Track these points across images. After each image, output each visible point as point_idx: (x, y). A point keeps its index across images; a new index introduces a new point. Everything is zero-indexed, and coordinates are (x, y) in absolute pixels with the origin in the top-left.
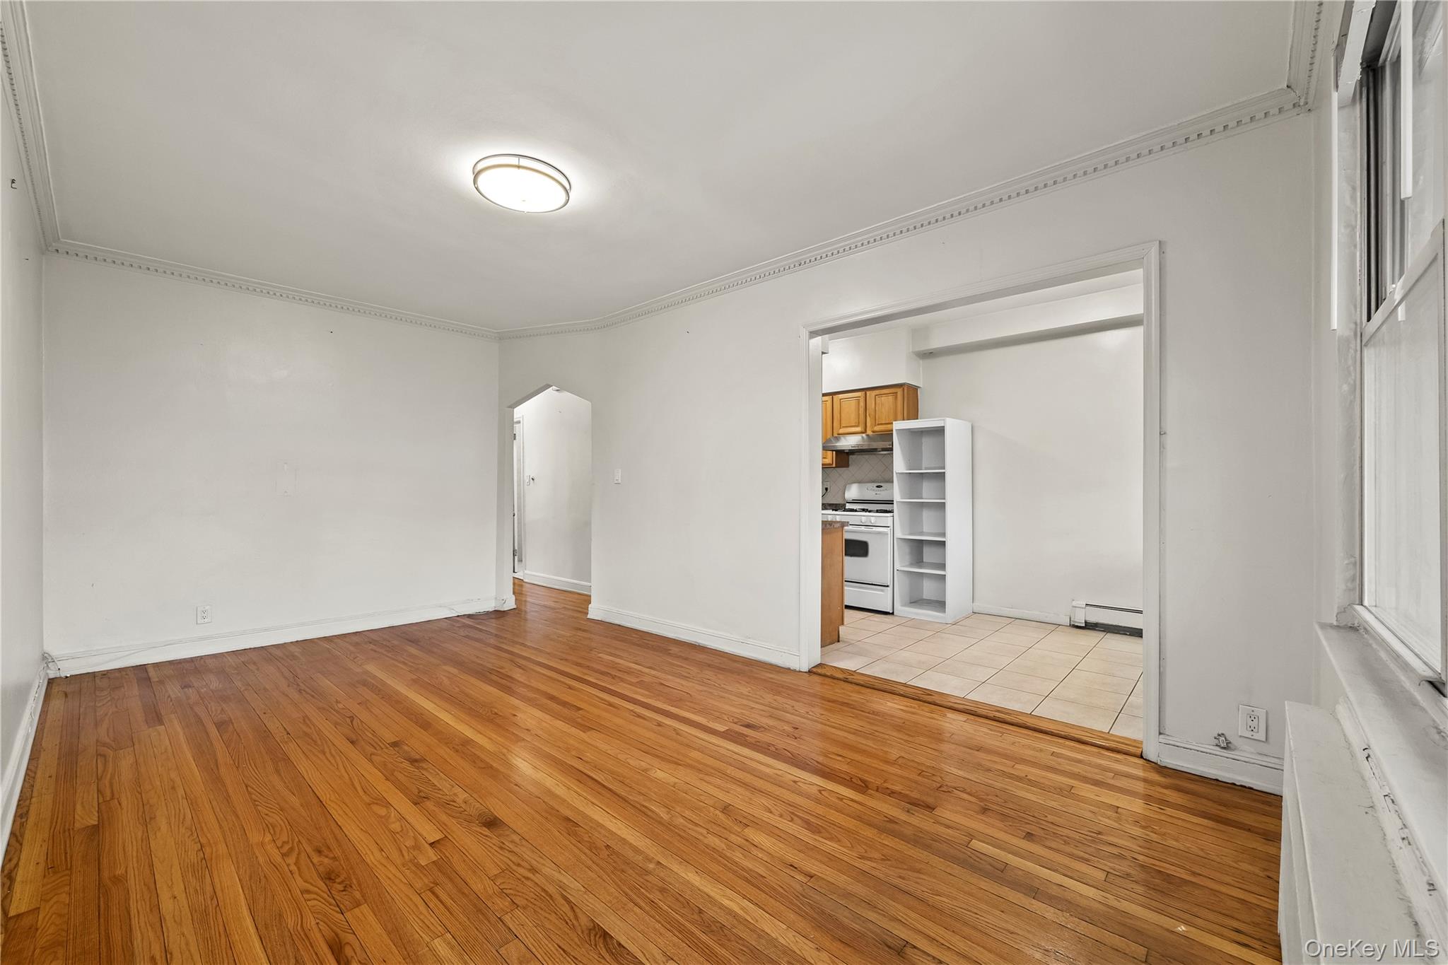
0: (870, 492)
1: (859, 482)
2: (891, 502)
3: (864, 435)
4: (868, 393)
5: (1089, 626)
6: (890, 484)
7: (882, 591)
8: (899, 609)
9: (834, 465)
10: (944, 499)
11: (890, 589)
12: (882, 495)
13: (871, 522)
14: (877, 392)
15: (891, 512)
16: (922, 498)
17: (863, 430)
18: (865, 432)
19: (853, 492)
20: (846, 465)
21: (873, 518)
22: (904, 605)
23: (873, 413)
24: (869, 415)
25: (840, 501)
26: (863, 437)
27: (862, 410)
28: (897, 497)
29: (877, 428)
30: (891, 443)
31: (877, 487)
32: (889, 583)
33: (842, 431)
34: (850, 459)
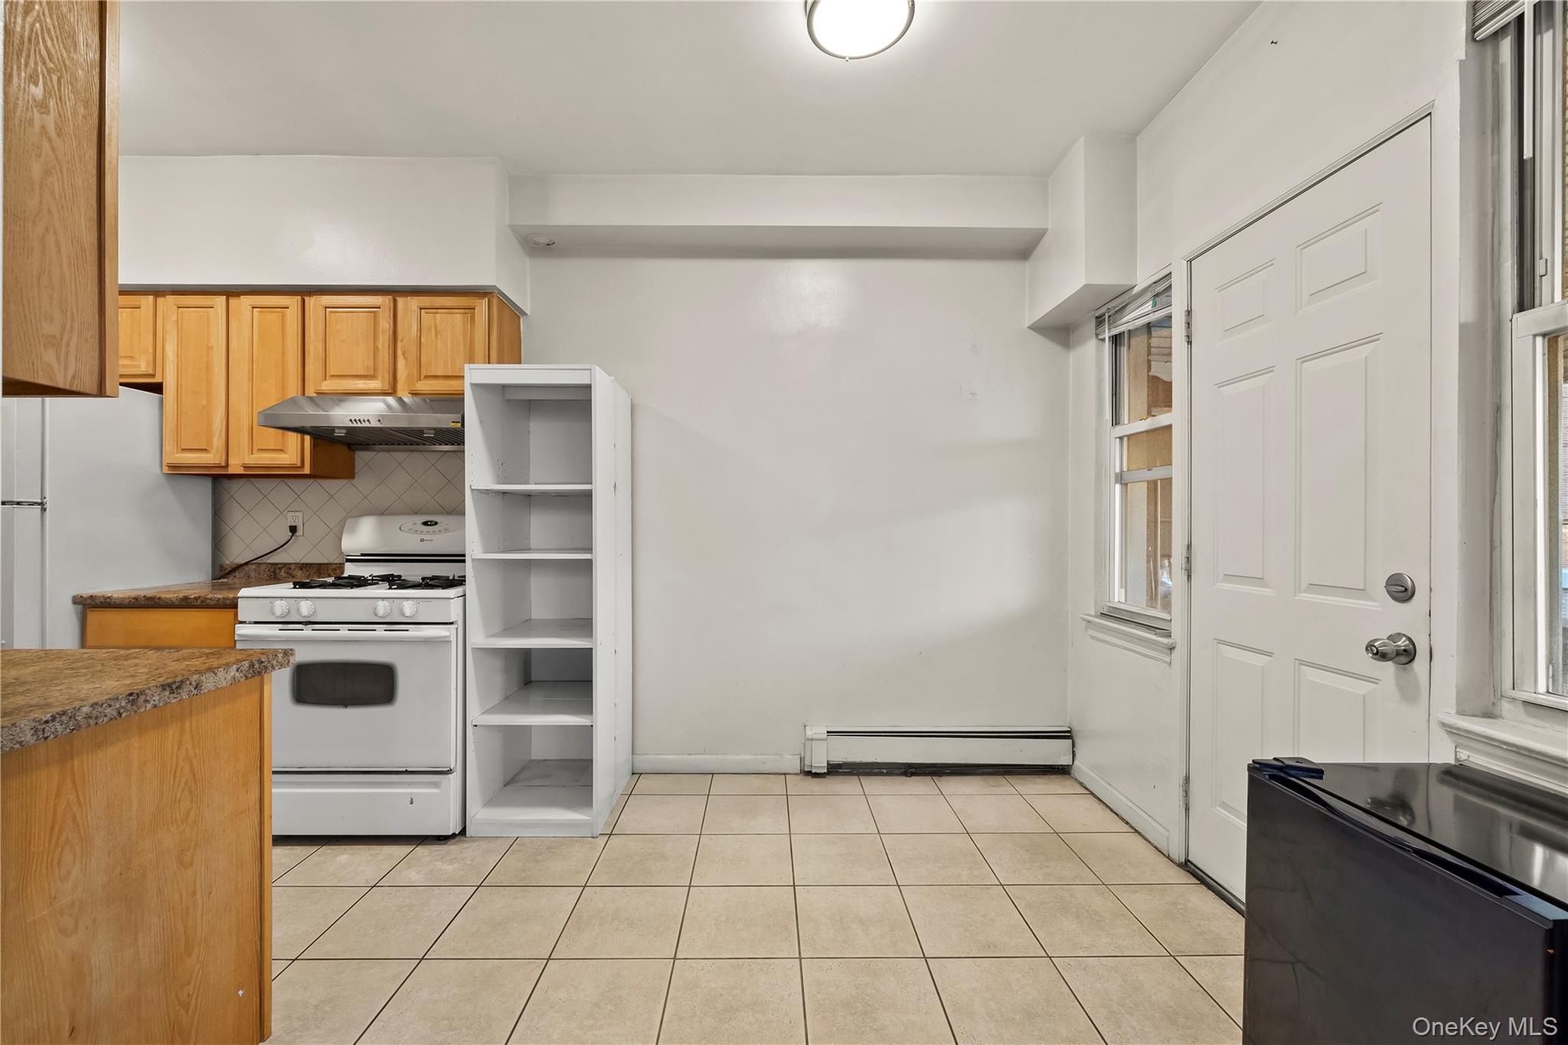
0: (408, 537)
1: (381, 512)
2: (459, 558)
3: (390, 400)
4: (401, 301)
5: (835, 770)
6: (459, 518)
7: (436, 785)
8: (480, 815)
9: (307, 470)
10: (590, 550)
11: (455, 779)
12: (437, 542)
13: (403, 614)
14: (426, 301)
15: (460, 582)
16: (528, 550)
17: (387, 387)
18: (392, 392)
19: (362, 536)
20: (348, 472)
21: (410, 603)
22: (491, 802)
23: (413, 349)
24: (404, 353)
25: (330, 557)
26: (389, 406)
27: (384, 341)
28: (474, 548)
29: (424, 386)
30: (457, 417)
31: (425, 524)
32: (453, 761)
33: (328, 386)
34: (356, 456)
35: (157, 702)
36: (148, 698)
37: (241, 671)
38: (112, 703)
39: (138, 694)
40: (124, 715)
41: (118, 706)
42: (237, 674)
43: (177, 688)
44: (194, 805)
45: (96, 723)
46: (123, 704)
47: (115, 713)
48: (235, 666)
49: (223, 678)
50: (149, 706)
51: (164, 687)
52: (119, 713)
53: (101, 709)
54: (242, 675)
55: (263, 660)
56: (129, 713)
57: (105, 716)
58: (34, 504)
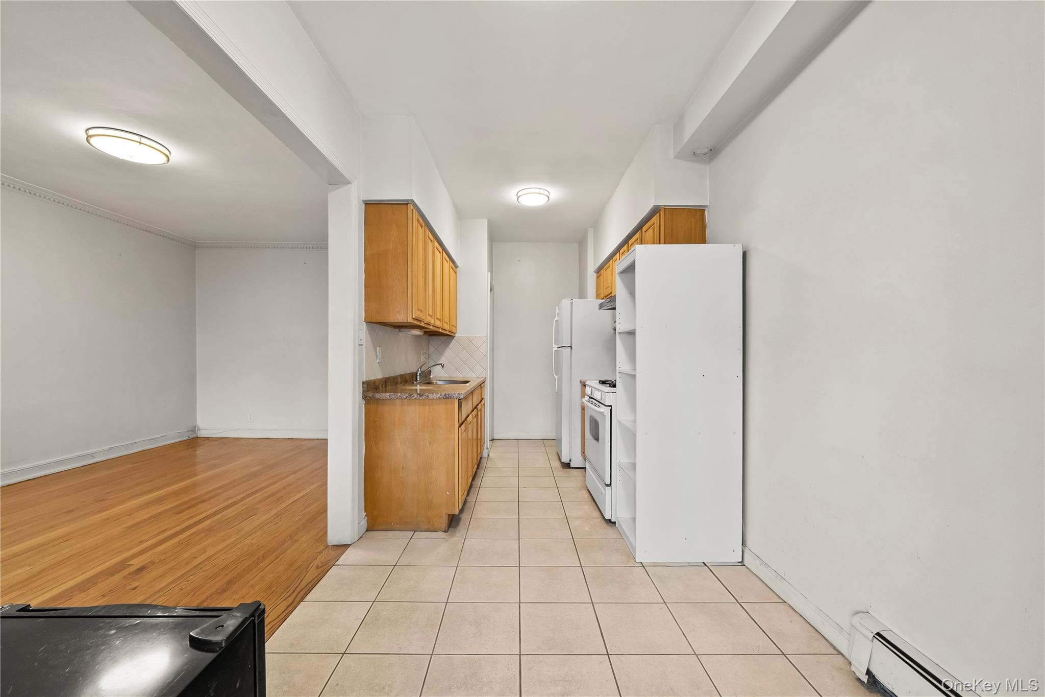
7: (605, 490)
8: (620, 518)
11: (610, 490)
28: (621, 366)
32: (609, 480)
36: (414, 396)
37: (442, 396)
41: (406, 396)
43: (421, 395)
46: (408, 395)
48: (439, 394)
49: (435, 396)
51: (418, 394)
53: (402, 395)
55: (450, 394)
58: (569, 347)
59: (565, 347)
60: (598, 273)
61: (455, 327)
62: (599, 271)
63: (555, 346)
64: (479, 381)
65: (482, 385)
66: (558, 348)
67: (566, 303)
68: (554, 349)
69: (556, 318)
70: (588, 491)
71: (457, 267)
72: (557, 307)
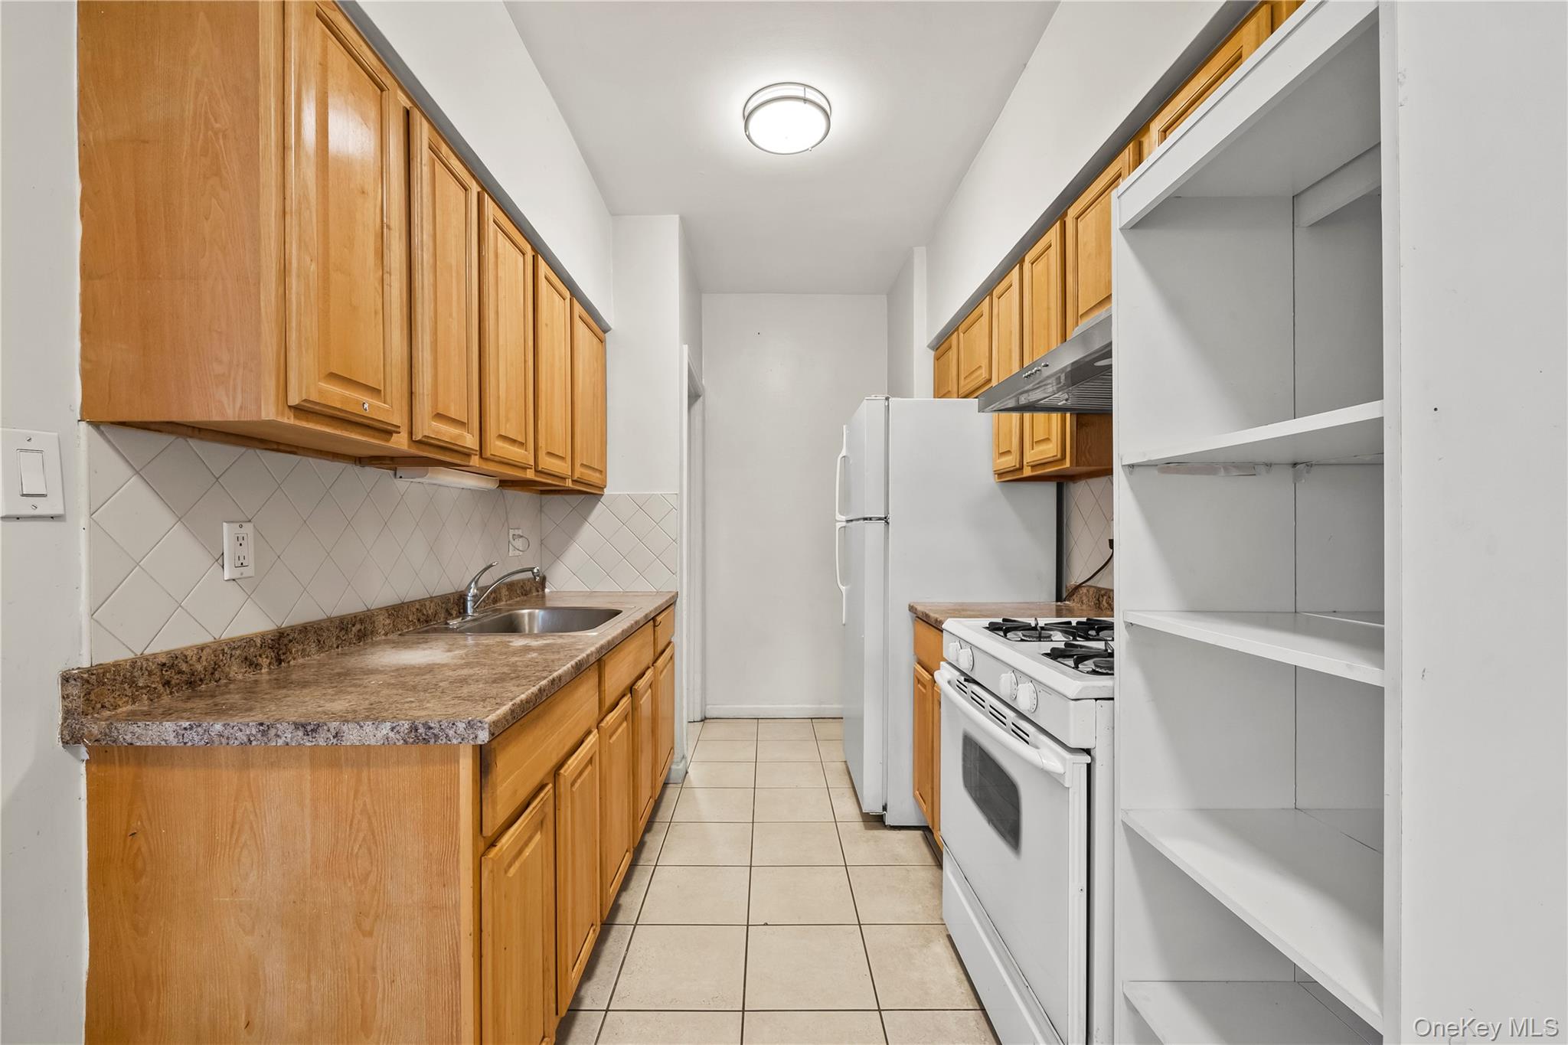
9: (1068, 462)
35: (289, 740)
36: (279, 733)
37: (398, 732)
38: (243, 728)
39: (268, 726)
40: (254, 743)
41: (248, 733)
42: (391, 734)
43: (312, 730)
44: (375, 869)
45: (228, 744)
46: (254, 732)
47: (245, 739)
48: (388, 724)
49: (371, 734)
50: (280, 742)
51: (297, 726)
52: (249, 740)
53: (231, 731)
54: (398, 736)
55: (433, 725)
56: (259, 742)
57: (236, 739)
58: (880, 519)
59: (871, 519)
60: (937, 349)
61: (602, 472)
62: (941, 345)
63: (839, 517)
64: (649, 607)
65: (659, 619)
66: (848, 521)
67: (870, 409)
68: (839, 525)
69: (844, 453)
70: (949, 937)
71: (606, 330)
72: (844, 427)
